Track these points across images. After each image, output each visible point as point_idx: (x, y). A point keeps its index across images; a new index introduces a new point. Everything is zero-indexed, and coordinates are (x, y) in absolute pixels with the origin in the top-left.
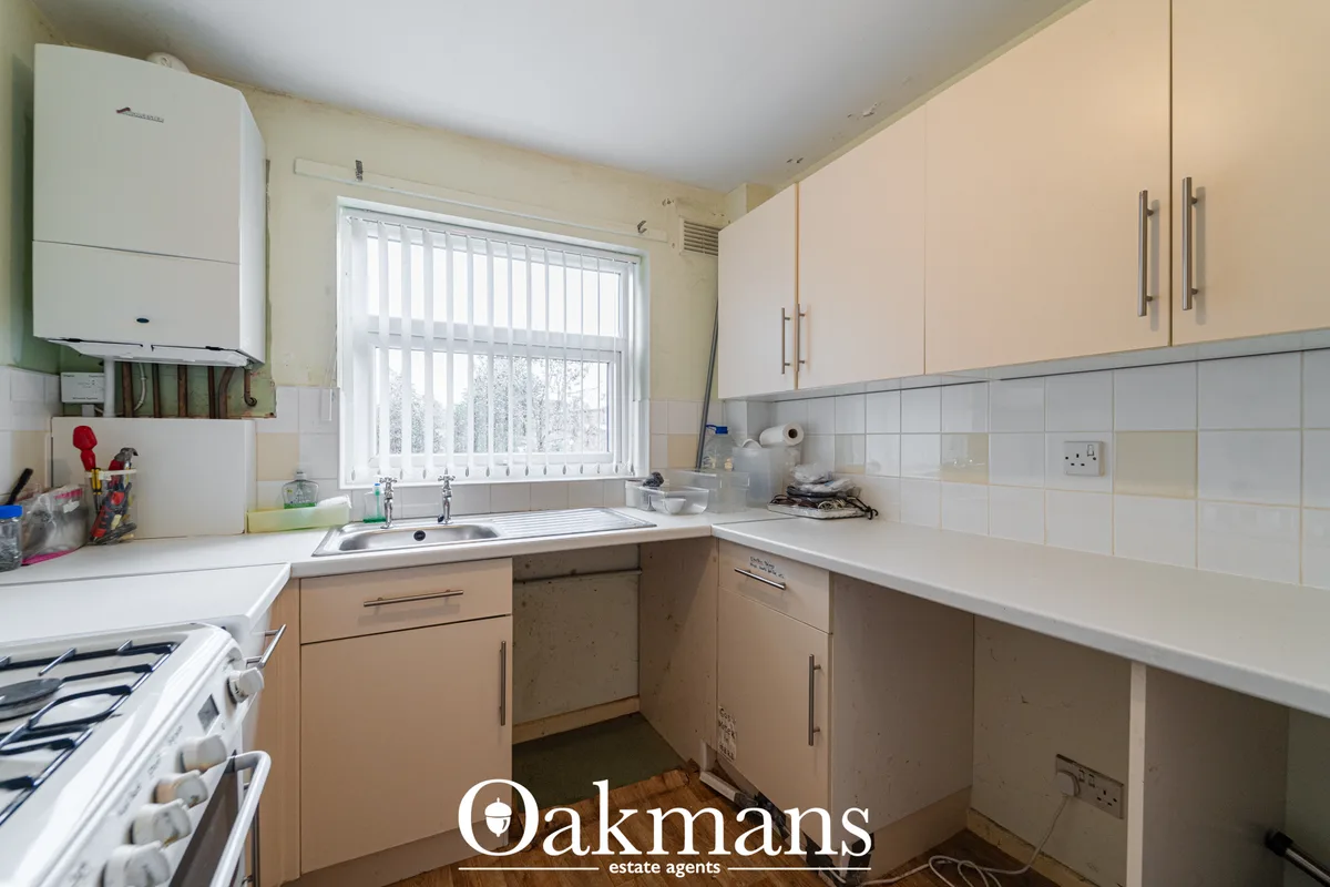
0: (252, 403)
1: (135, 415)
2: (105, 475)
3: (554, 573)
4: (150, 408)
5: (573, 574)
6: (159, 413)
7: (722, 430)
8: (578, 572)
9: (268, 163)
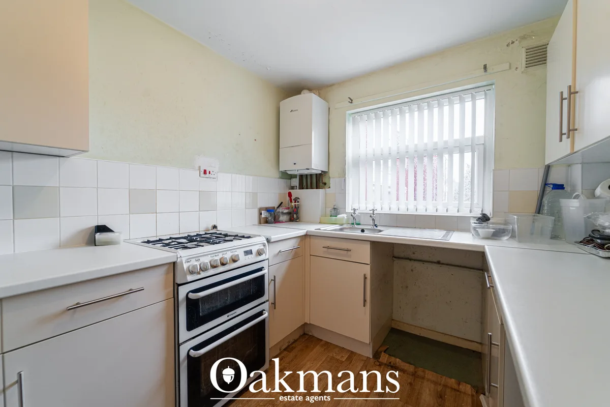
0: (325, 184)
1: (303, 189)
2: (293, 204)
3: (427, 259)
4: (305, 187)
5: (439, 263)
6: (307, 188)
7: (560, 187)
8: (442, 262)
9: (329, 108)
